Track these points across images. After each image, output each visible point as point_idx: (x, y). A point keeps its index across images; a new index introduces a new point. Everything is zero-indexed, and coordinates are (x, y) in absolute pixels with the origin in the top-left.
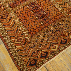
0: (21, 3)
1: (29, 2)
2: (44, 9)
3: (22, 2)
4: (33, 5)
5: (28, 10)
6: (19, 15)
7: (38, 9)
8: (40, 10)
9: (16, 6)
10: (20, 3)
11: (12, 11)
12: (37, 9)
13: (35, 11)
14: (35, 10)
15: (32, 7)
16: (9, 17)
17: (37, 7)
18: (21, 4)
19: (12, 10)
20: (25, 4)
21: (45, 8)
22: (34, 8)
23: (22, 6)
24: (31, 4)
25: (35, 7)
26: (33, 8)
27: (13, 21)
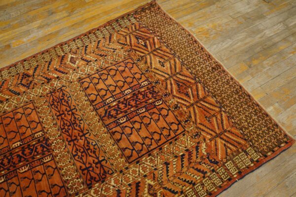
0: (58, 116)
1: (56, 139)
2: (14, 180)
3: (62, 118)
4: (43, 150)
5: (27, 135)
6: (18, 110)
7: (20, 161)
8: (14, 167)
9: (51, 105)
10: (60, 115)
11: (37, 96)
12: (22, 159)
13: (18, 152)
14: (20, 153)
15: (34, 145)
16: (22, 89)
17: (31, 160)
18: (56, 117)
19: (41, 96)
20: (51, 127)
21: (19, 185)
22: (27, 151)
23: (47, 120)
24: (46, 143)
25: (31, 153)
26: (29, 149)
27: (7, 100)
